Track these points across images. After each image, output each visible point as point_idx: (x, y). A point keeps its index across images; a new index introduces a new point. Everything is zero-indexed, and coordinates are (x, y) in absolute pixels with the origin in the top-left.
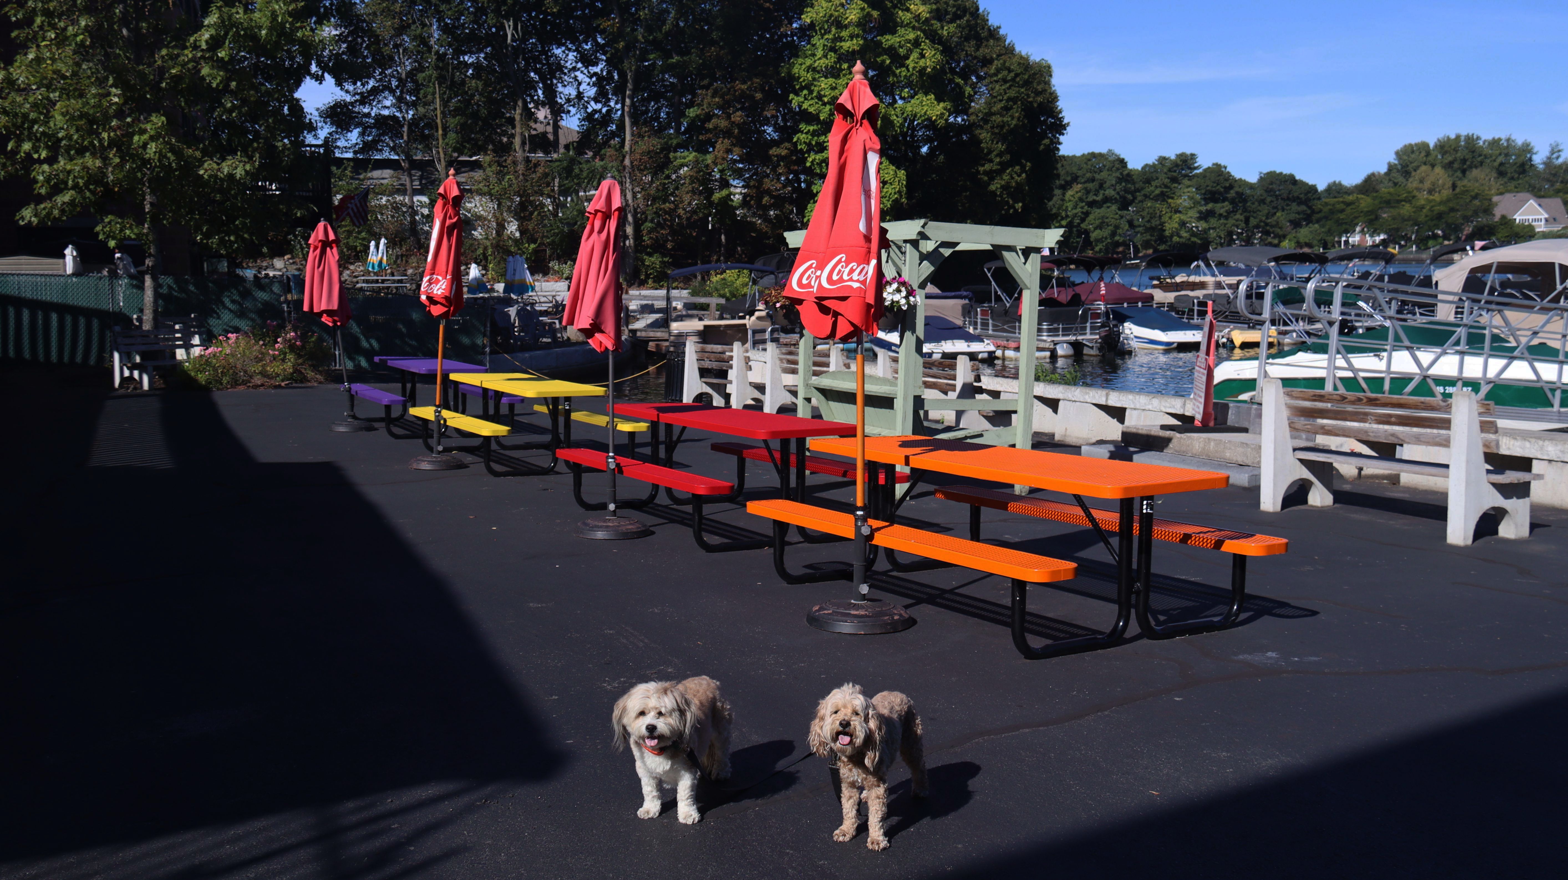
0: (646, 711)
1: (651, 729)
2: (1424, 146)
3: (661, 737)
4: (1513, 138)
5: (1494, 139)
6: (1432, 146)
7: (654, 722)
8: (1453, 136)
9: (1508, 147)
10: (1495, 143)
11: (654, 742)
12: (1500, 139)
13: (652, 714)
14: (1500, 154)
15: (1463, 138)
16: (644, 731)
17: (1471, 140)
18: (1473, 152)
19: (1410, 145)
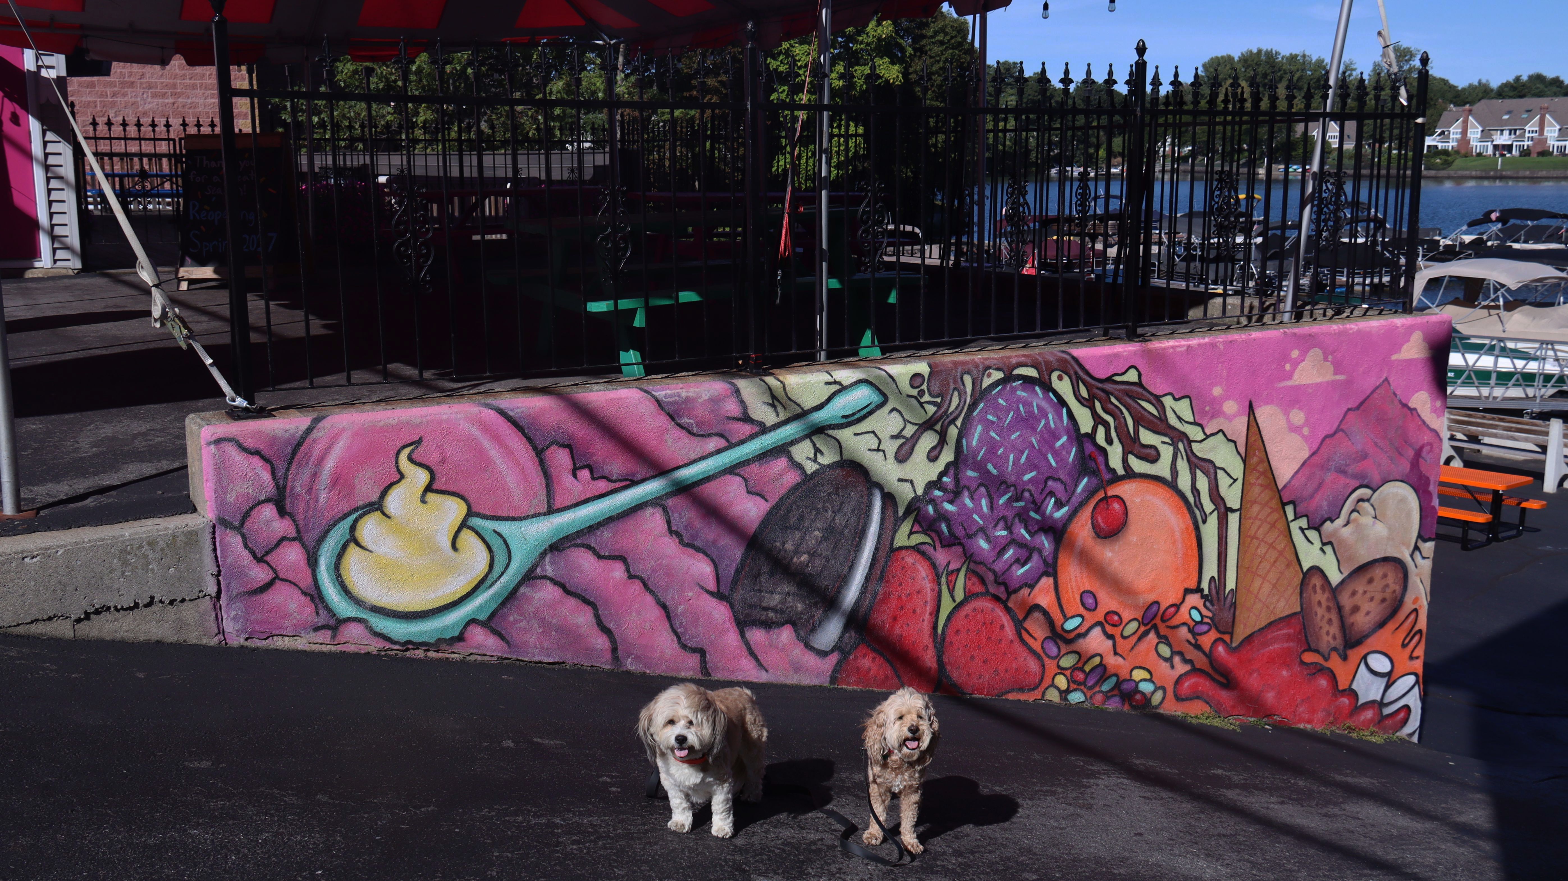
0: (676, 719)
1: (681, 740)
2: (1230, 59)
3: (691, 749)
4: (1307, 53)
5: (1291, 54)
6: (1236, 59)
7: (685, 732)
8: (1255, 51)
9: (1304, 63)
10: (1293, 58)
11: (684, 753)
12: (1296, 56)
13: (683, 723)
14: (1298, 70)
15: (1263, 53)
16: (672, 741)
17: (1270, 56)
18: (1274, 67)
19: (1217, 58)
